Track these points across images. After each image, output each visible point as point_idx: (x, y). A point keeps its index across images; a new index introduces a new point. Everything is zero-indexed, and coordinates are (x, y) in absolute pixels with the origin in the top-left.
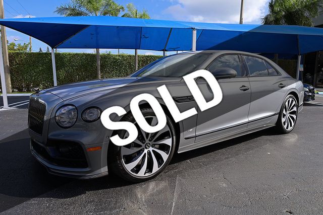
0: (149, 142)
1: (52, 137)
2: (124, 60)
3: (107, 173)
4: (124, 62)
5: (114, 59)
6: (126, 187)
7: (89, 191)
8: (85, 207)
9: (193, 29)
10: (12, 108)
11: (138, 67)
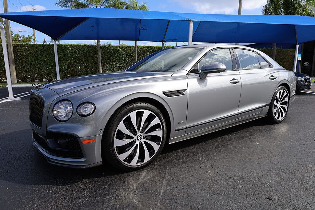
0: (141, 134)
1: (51, 130)
2: (124, 51)
3: (101, 163)
4: (124, 53)
5: (115, 50)
6: (120, 175)
7: (85, 179)
8: (81, 193)
9: (190, 21)
10: (17, 99)
11: (138, 58)
